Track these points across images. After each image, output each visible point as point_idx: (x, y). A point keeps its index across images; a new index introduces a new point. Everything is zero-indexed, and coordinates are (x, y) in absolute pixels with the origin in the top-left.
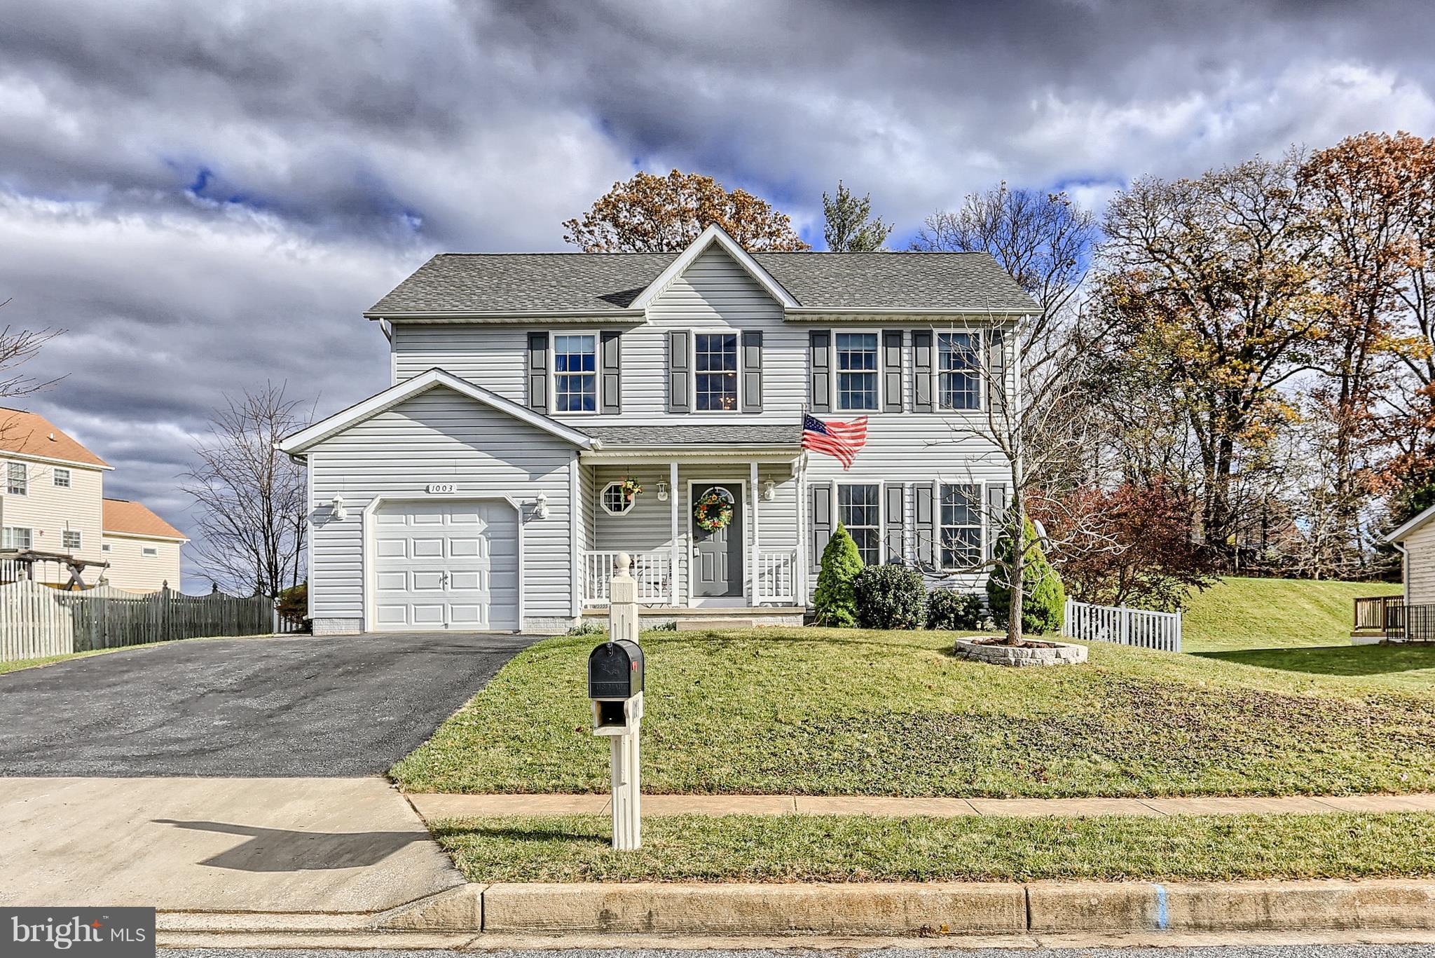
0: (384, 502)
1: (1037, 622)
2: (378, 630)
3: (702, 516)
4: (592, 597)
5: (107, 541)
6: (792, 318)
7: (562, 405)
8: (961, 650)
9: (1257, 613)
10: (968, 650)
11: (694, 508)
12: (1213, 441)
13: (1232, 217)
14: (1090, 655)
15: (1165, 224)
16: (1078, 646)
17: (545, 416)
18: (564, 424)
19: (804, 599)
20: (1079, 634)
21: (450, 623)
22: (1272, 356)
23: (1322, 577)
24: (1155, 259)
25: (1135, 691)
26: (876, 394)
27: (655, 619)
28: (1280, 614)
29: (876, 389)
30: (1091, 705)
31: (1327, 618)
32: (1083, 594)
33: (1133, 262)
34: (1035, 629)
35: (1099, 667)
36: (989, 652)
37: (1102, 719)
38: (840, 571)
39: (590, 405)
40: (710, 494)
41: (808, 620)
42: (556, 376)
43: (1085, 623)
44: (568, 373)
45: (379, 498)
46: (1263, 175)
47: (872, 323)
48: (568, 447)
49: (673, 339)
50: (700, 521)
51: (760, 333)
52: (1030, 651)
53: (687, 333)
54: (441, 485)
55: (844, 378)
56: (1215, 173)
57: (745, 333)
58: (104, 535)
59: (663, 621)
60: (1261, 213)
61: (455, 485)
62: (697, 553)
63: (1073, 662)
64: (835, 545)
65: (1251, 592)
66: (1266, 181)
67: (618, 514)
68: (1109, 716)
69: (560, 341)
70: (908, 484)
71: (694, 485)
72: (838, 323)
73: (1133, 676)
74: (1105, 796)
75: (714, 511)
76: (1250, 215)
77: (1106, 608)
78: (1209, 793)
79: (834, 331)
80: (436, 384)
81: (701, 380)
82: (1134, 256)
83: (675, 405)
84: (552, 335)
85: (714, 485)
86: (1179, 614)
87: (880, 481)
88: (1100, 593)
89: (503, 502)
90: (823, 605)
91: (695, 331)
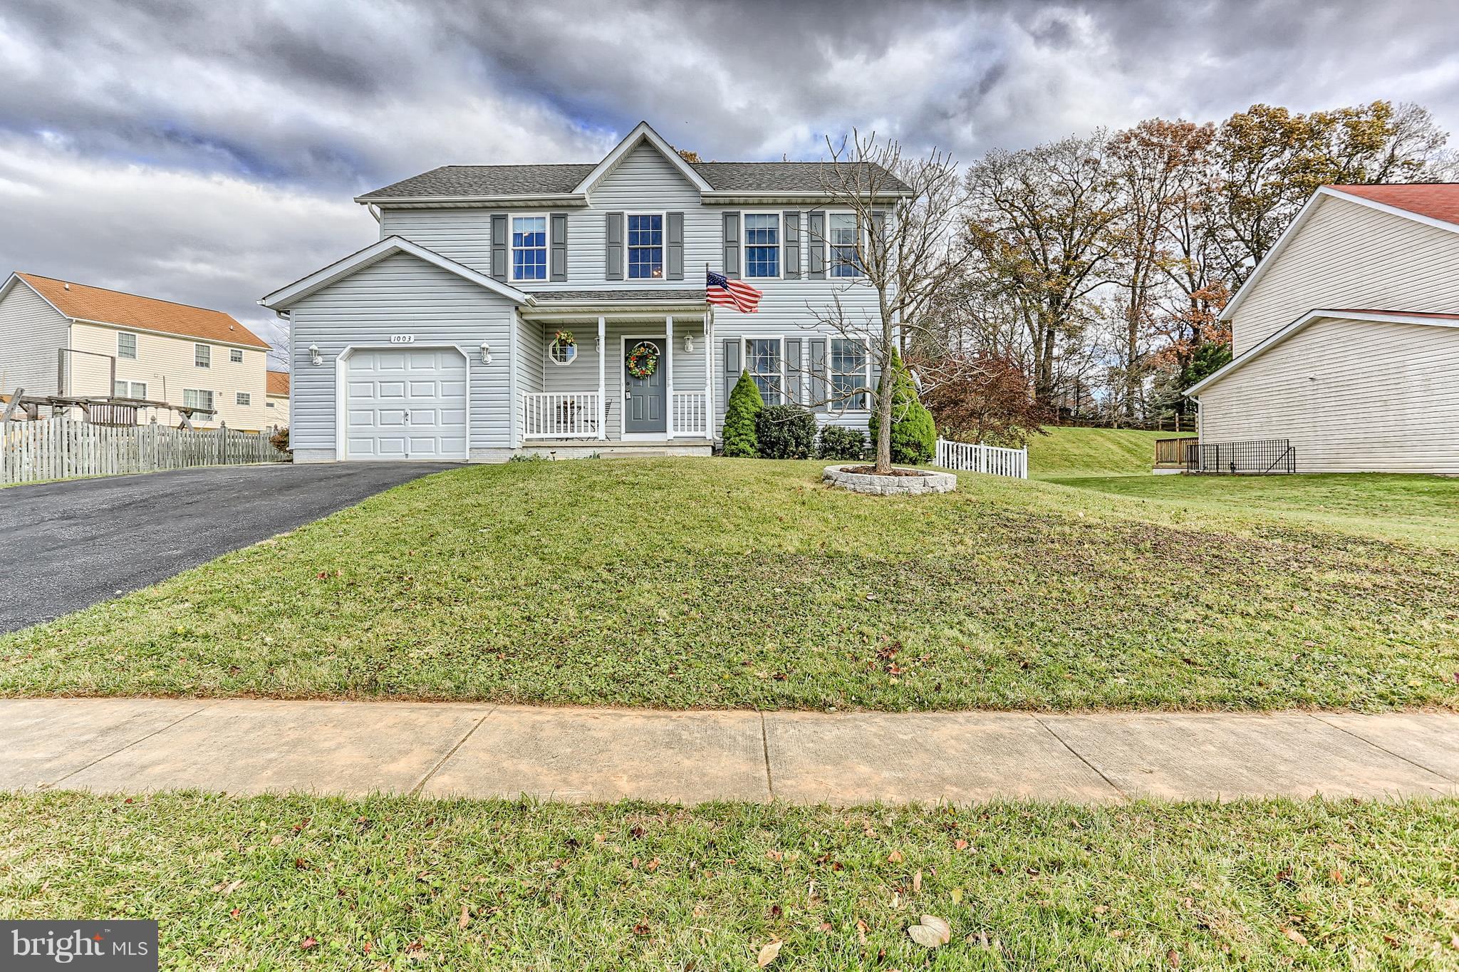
0: (356, 351)
1: (911, 453)
2: (349, 459)
3: (632, 365)
4: (532, 431)
5: (271, 400)
6: (707, 200)
7: (518, 275)
8: (828, 477)
9: (1077, 452)
10: (835, 478)
11: (626, 359)
12: (1040, 333)
13: (1056, 178)
14: (958, 482)
15: (1008, 183)
16: (947, 475)
17: (504, 283)
18: (519, 290)
19: (711, 432)
20: (948, 466)
21: (410, 454)
22: (1081, 275)
23: (1119, 427)
24: (1001, 209)
25: (1008, 523)
26: (778, 264)
27: (584, 450)
28: (1092, 452)
29: (778, 260)
30: (961, 542)
31: (1127, 455)
32: (952, 434)
33: (986, 211)
34: (911, 459)
35: (969, 496)
36: (855, 480)
37: (975, 561)
38: (743, 409)
39: (541, 274)
40: (639, 347)
41: (715, 451)
42: (514, 250)
43: (953, 457)
44: (523, 248)
45: (349, 347)
46: (1077, 148)
47: (775, 204)
48: (510, 303)
49: (612, 220)
50: (630, 369)
51: (682, 214)
52: (897, 479)
53: (621, 214)
54: (401, 336)
55: (751, 250)
56: (1044, 147)
57: (669, 214)
58: (268, 396)
59: (590, 452)
60: (1075, 176)
61: (412, 336)
62: (629, 396)
63: (942, 491)
64: (742, 387)
65: (1070, 437)
66: (1079, 153)
67: (563, 364)
68: (983, 557)
69: (516, 221)
70: (805, 339)
71: (626, 340)
72: (746, 205)
73: (1005, 506)
74: (986, 708)
75: (642, 360)
76: (1069, 177)
77: (969, 446)
78: (1153, 703)
79: (743, 212)
80: (397, 250)
81: (633, 253)
82: (986, 207)
83: (612, 275)
84: (511, 216)
85: (643, 340)
86: (1025, 450)
87: (782, 337)
88: (964, 435)
89: (453, 350)
90: (729, 439)
91: (627, 213)
